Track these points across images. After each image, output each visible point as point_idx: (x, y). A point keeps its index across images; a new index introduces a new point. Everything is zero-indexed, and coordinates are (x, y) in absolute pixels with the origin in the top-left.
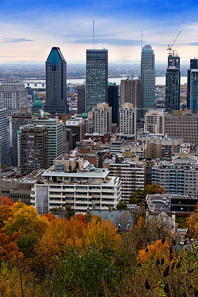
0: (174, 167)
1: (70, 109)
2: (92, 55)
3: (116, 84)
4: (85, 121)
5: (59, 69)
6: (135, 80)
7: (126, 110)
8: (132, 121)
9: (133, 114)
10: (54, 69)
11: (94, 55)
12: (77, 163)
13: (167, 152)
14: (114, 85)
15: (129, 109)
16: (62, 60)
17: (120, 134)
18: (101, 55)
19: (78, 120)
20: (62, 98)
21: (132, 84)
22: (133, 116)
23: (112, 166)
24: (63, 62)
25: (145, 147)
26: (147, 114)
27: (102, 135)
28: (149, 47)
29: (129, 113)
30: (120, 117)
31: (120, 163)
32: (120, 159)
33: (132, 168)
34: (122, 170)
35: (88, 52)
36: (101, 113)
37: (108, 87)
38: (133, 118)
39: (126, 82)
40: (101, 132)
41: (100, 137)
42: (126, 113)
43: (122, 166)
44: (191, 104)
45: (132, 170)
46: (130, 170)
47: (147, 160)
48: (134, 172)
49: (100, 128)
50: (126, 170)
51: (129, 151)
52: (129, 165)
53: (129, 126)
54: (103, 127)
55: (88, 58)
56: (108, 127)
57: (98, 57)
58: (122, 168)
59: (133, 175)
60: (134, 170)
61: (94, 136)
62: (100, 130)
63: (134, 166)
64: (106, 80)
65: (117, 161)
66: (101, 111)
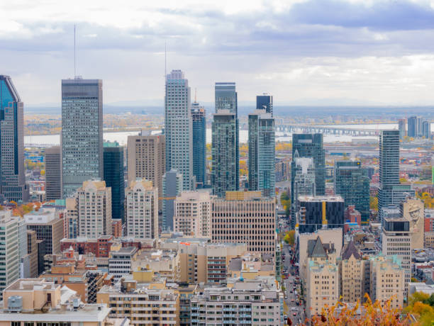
0: (232, 298)
1: (31, 193)
2: (72, 90)
3: (117, 144)
4: (61, 216)
5: (9, 117)
6: (155, 136)
7: (139, 193)
8: (150, 212)
9: (153, 199)
10: (1, 116)
11: (78, 90)
12: (49, 295)
13: (218, 271)
14: (114, 146)
15: (144, 190)
16: (15, 99)
17: (129, 239)
18: (90, 91)
19: (48, 213)
20: (16, 172)
21: (148, 143)
22: (153, 202)
23: (114, 299)
25: (176, 261)
26: (178, 200)
27: (94, 240)
28: (180, 75)
29: (144, 199)
30: (128, 205)
31: (131, 292)
32: (129, 285)
33: (152, 303)
34: (134, 306)
35: (66, 84)
36: (91, 198)
37: (103, 151)
38: (152, 206)
39: (138, 141)
40: (91, 235)
41: (90, 244)
42: (139, 199)
43: (134, 299)
44: (260, 179)
45: (154, 306)
46: (149, 305)
47: (180, 286)
48: (156, 309)
49: (91, 229)
50: (141, 305)
51: (146, 269)
52: (146, 296)
53: (144, 222)
54: (96, 225)
55: (66, 96)
56: (105, 225)
57: (86, 94)
58: (133, 302)
59: (156, 315)
60: (157, 305)
61: (79, 244)
62: (91, 232)
63: (157, 298)
64: (100, 137)
65: (124, 290)
66: (91, 195)
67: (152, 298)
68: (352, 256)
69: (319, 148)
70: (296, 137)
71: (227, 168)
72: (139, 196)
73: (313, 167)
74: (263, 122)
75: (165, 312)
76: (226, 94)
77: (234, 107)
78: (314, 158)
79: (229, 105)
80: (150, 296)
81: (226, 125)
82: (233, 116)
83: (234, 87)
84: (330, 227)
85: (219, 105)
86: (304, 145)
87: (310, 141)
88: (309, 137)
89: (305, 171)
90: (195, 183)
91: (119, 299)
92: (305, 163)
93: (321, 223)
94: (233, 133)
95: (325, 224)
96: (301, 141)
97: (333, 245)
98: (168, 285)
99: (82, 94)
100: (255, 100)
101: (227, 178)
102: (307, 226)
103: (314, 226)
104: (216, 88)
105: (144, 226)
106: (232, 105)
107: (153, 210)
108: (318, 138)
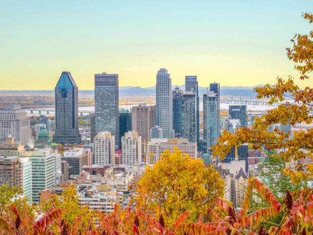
1: (82, 139)
2: (101, 80)
3: (128, 111)
4: (87, 152)
5: (70, 95)
7: (129, 139)
8: (135, 151)
9: (137, 143)
10: (65, 96)
11: (104, 80)
14: (126, 112)
15: (132, 138)
16: (73, 85)
18: (110, 80)
19: (78, 151)
20: (74, 127)
21: (144, 110)
22: (137, 145)
23: (81, 201)
24: (74, 89)
26: (149, 144)
27: (102, 166)
28: (165, 71)
29: (132, 143)
30: (123, 147)
31: (90, 197)
32: (90, 193)
33: (101, 203)
34: (92, 205)
35: (97, 77)
36: (102, 142)
37: (119, 115)
38: (137, 147)
39: (138, 109)
40: (102, 164)
41: (99, 169)
42: (129, 143)
43: (91, 201)
44: (209, 132)
45: (102, 205)
46: (100, 205)
47: (124, 193)
48: (104, 207)
49: (101, 160)
50: (95, 205)
51: (104, 184)
52: (99, 199)
53: (132, 156)
54: (104, 158)
55: (97, 83)
56: (110, 158)
57: (108, 82)
58: (91, 203)
59: (103, 210)
60: (104, 205)
61: (93, 169)
62: (101, 162)
63: (105, 200)
64: (117, 107)
65: (86, 195)
66: (101, 141)
67: (102, 200)
68: (241, 176)
69: (244, 114)
70: (231, 107)
71: (191, 125)
72: (129, 141)
73: (240, 125)
74: (210, 99)
75: (108, 209)
76: (191, 82)
77: (196, 90)
78: (240, 120)
79: (193, 89)
80: (101, 199)
81: (190, 100)
82: (194, 96)
83: (196, 79)
84: (239, 160)
85: (188, 89)
86: (235, 112)
87: (239, 110)
88: (238, 107)
89: (234, 127)
90: (174, 134)
91: (83, 201)
92: (235, 122)
93: (234, 157)
94: (194, 105)
95: (236, 158)
96: (234, 110)
97: (228, 170)
98: (118, 193)
99: (106, 82)
100: (209, 86)
101: (191, 131)
102: (226, 159)
103: (230, 159)
104: (186, 79)
105: (132, 158)
106: (195, 89)
107: (137, 149)
108: (244, 108)
